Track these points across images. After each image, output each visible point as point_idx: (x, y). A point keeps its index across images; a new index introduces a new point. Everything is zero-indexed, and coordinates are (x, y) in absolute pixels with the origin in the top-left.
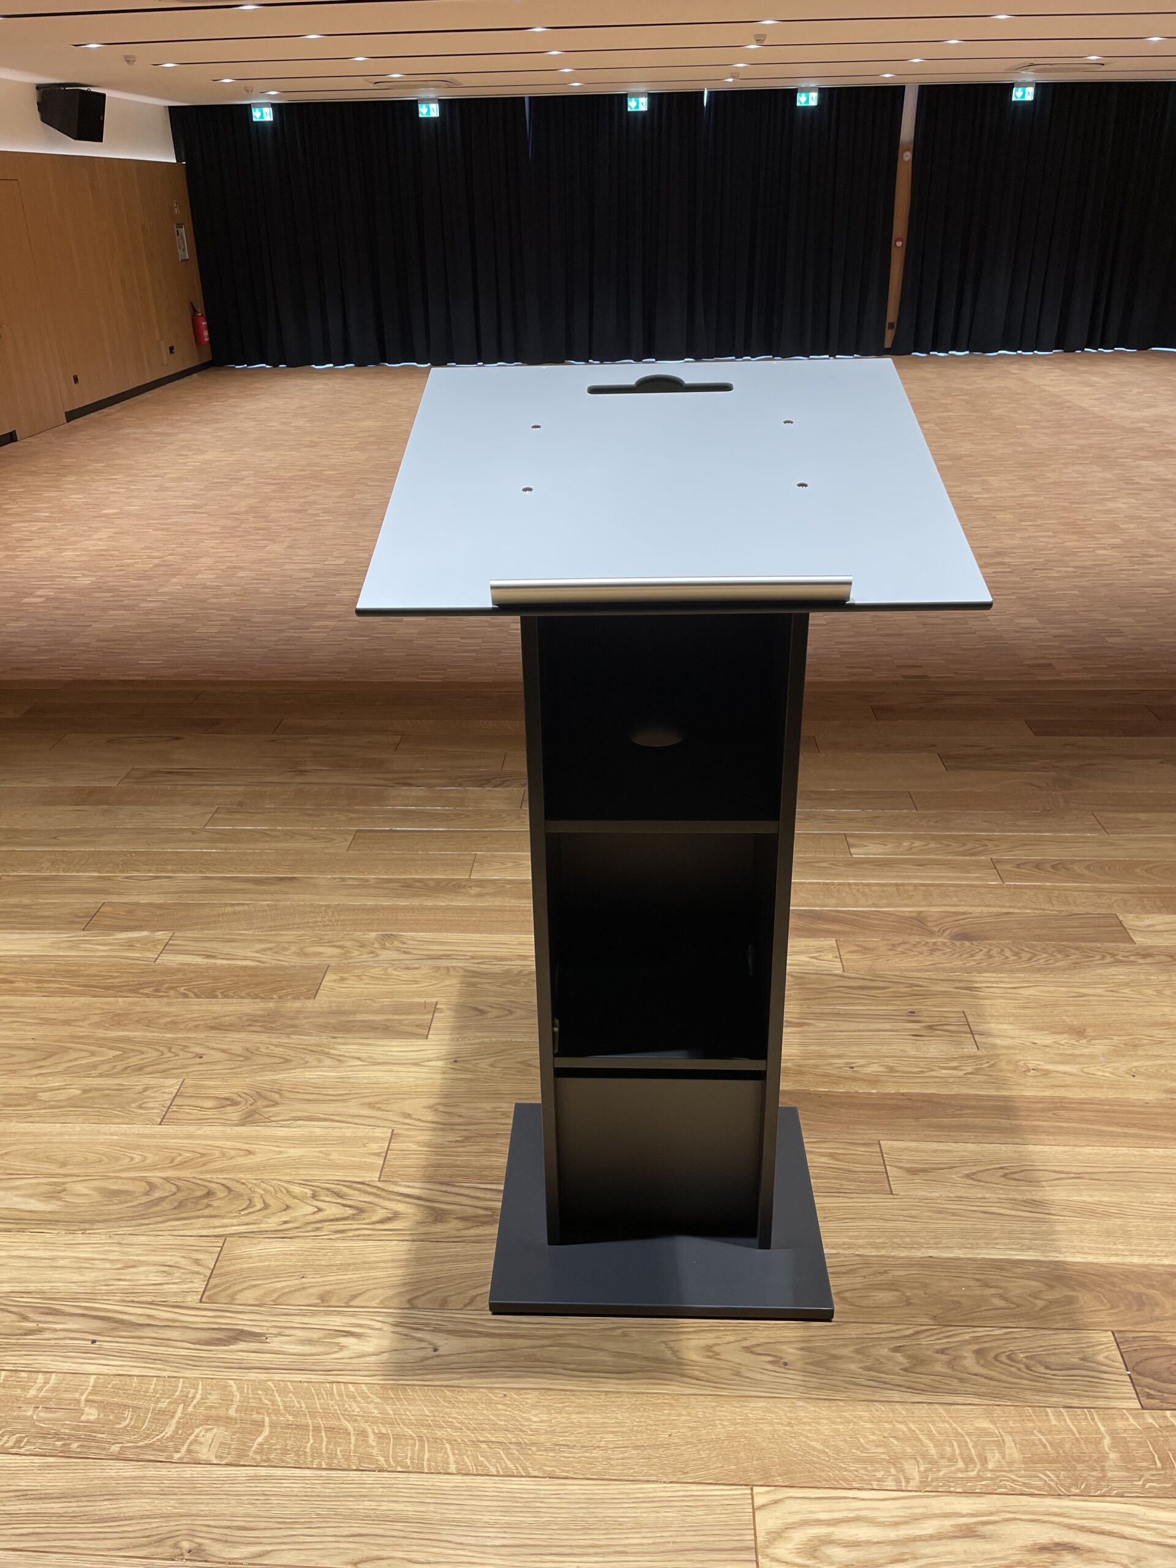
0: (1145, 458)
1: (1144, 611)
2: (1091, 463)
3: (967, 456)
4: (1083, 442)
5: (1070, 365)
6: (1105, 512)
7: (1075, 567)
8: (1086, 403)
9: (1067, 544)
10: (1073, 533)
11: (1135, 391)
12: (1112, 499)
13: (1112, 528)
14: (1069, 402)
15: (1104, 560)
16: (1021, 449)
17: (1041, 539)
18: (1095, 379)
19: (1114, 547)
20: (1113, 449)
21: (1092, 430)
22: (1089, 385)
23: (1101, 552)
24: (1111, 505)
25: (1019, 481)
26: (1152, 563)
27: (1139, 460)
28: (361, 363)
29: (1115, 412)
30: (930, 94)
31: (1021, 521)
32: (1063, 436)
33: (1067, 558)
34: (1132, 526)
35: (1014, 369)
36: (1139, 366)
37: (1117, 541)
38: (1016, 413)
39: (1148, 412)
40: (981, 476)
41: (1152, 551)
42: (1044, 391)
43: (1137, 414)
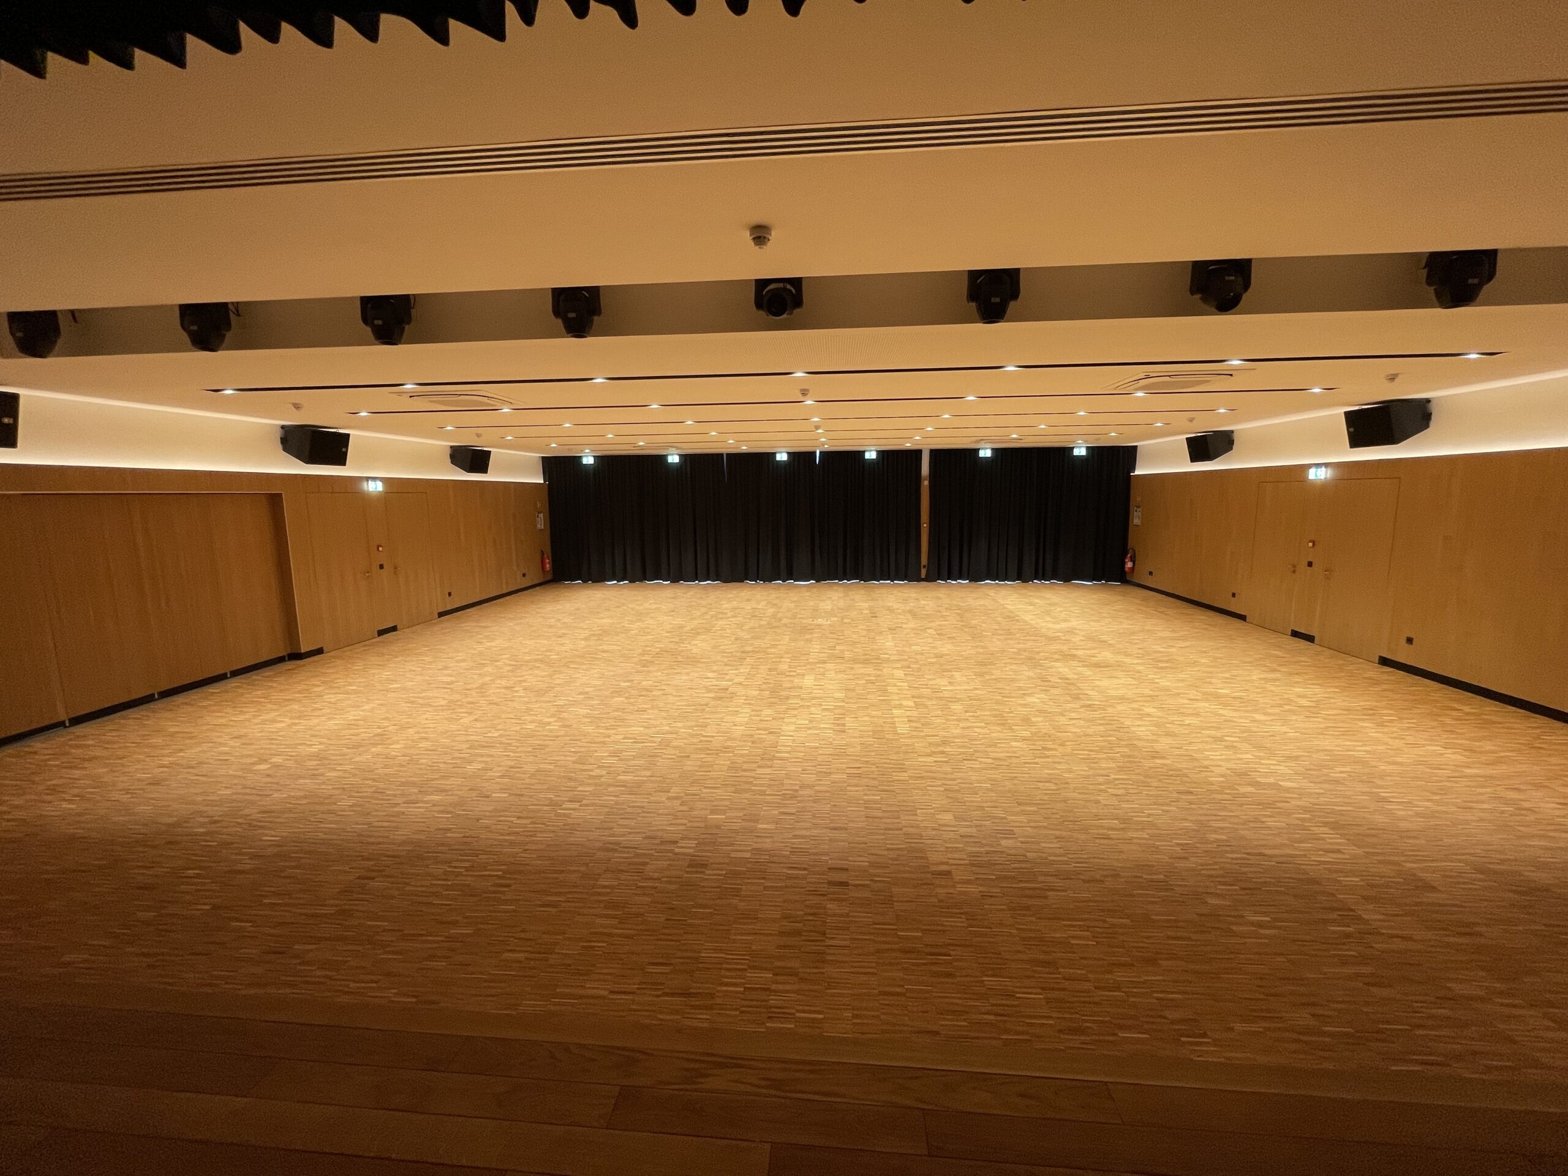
0: (1057, 660)
1: (1034, 809)
2: (1023, 663)
3: (947, 655)
4: (1021, 646)
5: (1024, 591)
6: (1025, 705)
7: (993, 759)
8: (1028, 618)
9: (993, 735)
10: (999, 724)
11: (1059, 609)
12: (1030, 695)
13: (1026, 721)
14: (1018, 616)
15: (1014, 752)
16: (981, 650)
17: (976, 729)
18: (1036, 601)
19: (1024, 739)
20: (1038, 653)
21: (1028, 638)
22: (1031, 604)
23: (1014, 744)
24: (1029, 699)
25: (974, 677)
26: (1048, 757)
27: (1054, 662)
28: (632, 581)
29: (1045, 624)
30: (935, 454)
31: (966, 712)
32: (1009, 642)
33: (989, 749)
34: (1040, 719)
35: (991, 593)
36: (1063, 592)
37: (1027, 734)
38: (985, 623)
39: (1064, 625)
40: (951, 671)
41: (1049, 745)
42: (1005, 608)
43: (1057, 626)
